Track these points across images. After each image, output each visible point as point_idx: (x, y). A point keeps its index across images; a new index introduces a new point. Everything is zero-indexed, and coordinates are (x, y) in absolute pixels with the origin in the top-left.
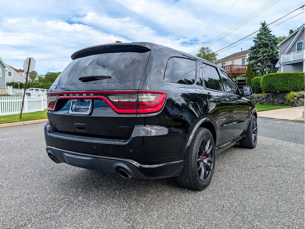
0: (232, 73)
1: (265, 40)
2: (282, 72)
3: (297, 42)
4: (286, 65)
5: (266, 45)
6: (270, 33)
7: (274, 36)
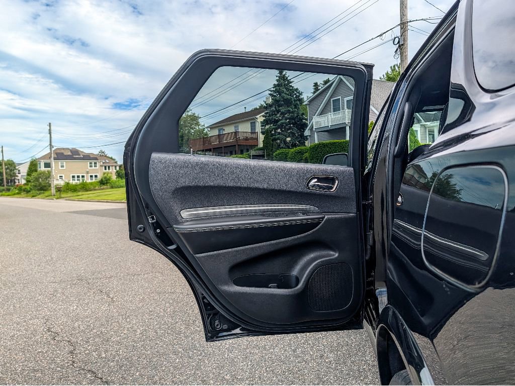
0: (239, 144)
1: (285, 94)
2: (316, 142)
3: (332, 99)
4: (322, 131)
5: (288, 102)
6: (291, 84)
7: (297, 89)
